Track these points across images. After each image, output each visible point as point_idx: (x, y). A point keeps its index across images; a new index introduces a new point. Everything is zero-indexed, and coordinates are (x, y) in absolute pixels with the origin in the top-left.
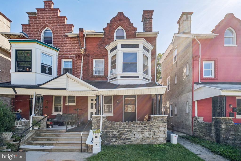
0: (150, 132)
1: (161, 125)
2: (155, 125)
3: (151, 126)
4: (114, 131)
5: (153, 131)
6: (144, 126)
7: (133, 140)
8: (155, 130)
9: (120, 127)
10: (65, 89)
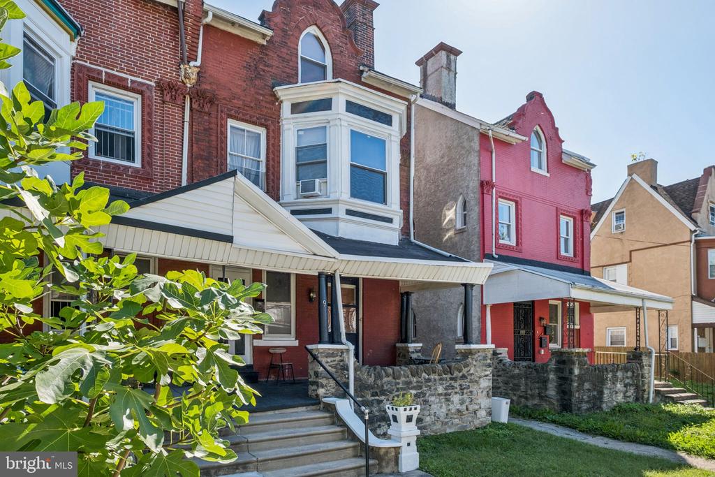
0: (463, 394)
1: (483, 374)
2: (472, 374)
3: (464, 377)
4: (382, 398)
5: (468, 390)
6: (451, 379)
7: (427, 424)
8: (471, 389)
9: (399, 384)
10: (229, 239)
